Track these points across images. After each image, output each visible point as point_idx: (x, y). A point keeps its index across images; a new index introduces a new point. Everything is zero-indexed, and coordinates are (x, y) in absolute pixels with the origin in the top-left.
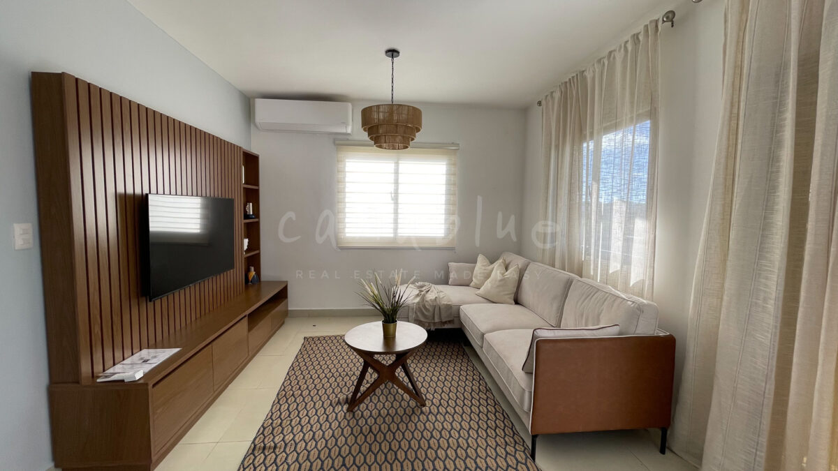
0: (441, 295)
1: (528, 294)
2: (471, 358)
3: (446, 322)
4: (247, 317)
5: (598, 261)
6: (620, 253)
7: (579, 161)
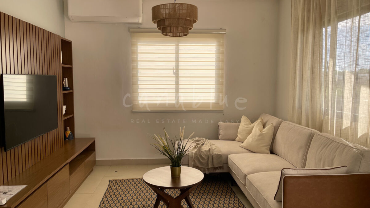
0: (214, 147)
1: (280, 146)
2: (237, 195)
3: (217, 168)
4: (68, 165)
5: (334, 120)
6: (350, 113)
7: (319, 42)
